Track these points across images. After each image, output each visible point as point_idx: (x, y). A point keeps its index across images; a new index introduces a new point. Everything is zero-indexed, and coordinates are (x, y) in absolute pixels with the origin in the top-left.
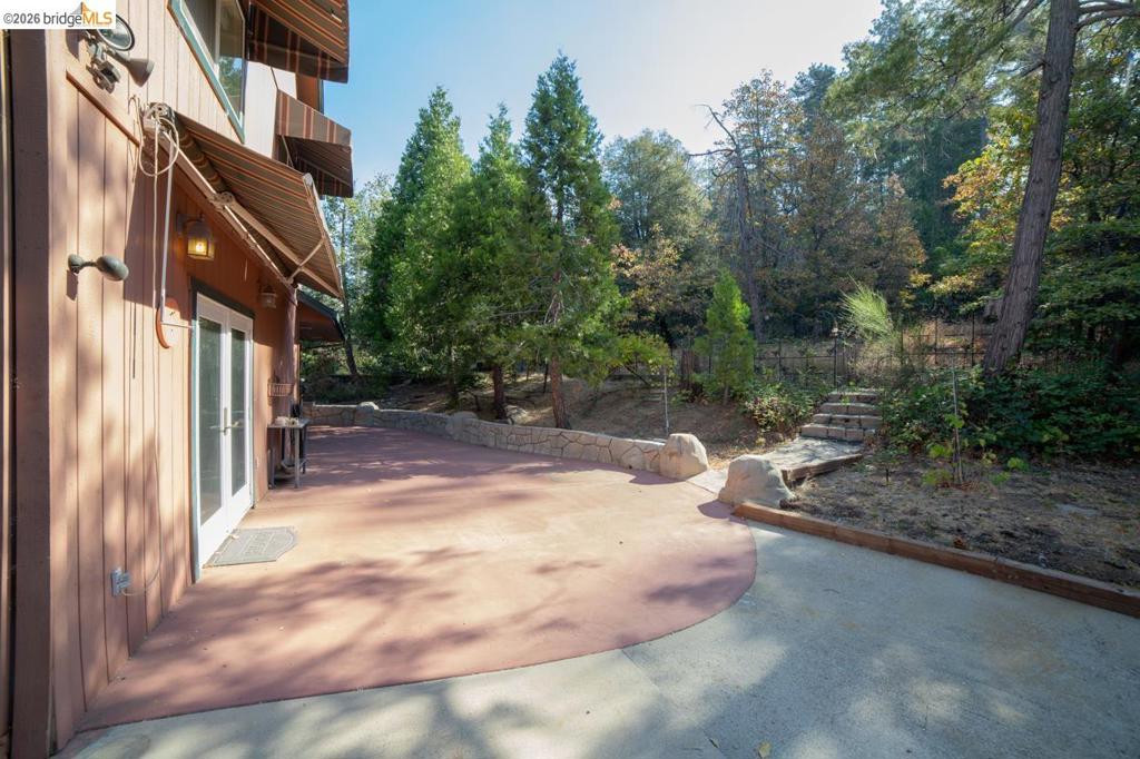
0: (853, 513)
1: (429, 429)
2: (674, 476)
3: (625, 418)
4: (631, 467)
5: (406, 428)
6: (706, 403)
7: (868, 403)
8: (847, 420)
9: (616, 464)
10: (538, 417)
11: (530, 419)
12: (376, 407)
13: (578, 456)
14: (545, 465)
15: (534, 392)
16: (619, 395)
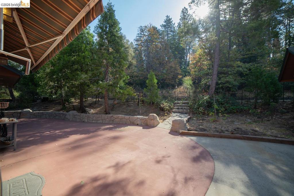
0: (205, 130)
1: (57, 117)
2: (152, 126)
3: (125, 111)
4: (138, 124)
5: (46, 118)
6: (146, 105)
7: (184, 104)
8: (182, 108)
9: (133, 124)
10: (96, 111)
11: (94, 112)
12: (31, 111)
13: (119, 123)
14: (111, 126)
15: (92, 104)
16: (120, 104)
